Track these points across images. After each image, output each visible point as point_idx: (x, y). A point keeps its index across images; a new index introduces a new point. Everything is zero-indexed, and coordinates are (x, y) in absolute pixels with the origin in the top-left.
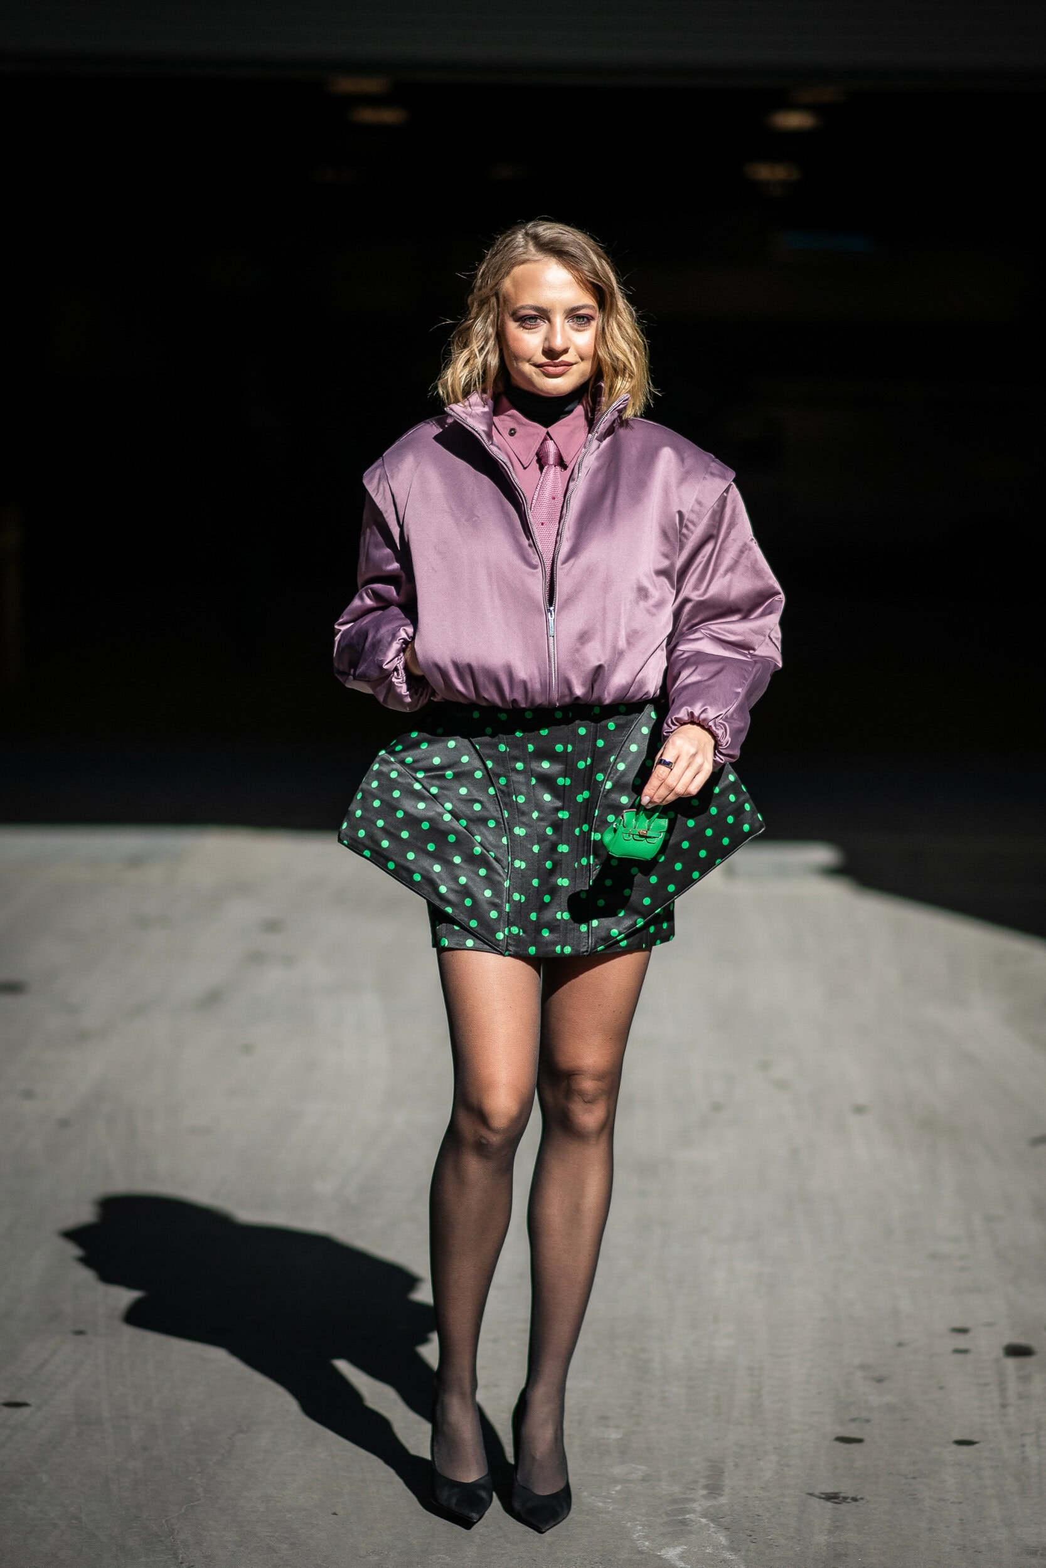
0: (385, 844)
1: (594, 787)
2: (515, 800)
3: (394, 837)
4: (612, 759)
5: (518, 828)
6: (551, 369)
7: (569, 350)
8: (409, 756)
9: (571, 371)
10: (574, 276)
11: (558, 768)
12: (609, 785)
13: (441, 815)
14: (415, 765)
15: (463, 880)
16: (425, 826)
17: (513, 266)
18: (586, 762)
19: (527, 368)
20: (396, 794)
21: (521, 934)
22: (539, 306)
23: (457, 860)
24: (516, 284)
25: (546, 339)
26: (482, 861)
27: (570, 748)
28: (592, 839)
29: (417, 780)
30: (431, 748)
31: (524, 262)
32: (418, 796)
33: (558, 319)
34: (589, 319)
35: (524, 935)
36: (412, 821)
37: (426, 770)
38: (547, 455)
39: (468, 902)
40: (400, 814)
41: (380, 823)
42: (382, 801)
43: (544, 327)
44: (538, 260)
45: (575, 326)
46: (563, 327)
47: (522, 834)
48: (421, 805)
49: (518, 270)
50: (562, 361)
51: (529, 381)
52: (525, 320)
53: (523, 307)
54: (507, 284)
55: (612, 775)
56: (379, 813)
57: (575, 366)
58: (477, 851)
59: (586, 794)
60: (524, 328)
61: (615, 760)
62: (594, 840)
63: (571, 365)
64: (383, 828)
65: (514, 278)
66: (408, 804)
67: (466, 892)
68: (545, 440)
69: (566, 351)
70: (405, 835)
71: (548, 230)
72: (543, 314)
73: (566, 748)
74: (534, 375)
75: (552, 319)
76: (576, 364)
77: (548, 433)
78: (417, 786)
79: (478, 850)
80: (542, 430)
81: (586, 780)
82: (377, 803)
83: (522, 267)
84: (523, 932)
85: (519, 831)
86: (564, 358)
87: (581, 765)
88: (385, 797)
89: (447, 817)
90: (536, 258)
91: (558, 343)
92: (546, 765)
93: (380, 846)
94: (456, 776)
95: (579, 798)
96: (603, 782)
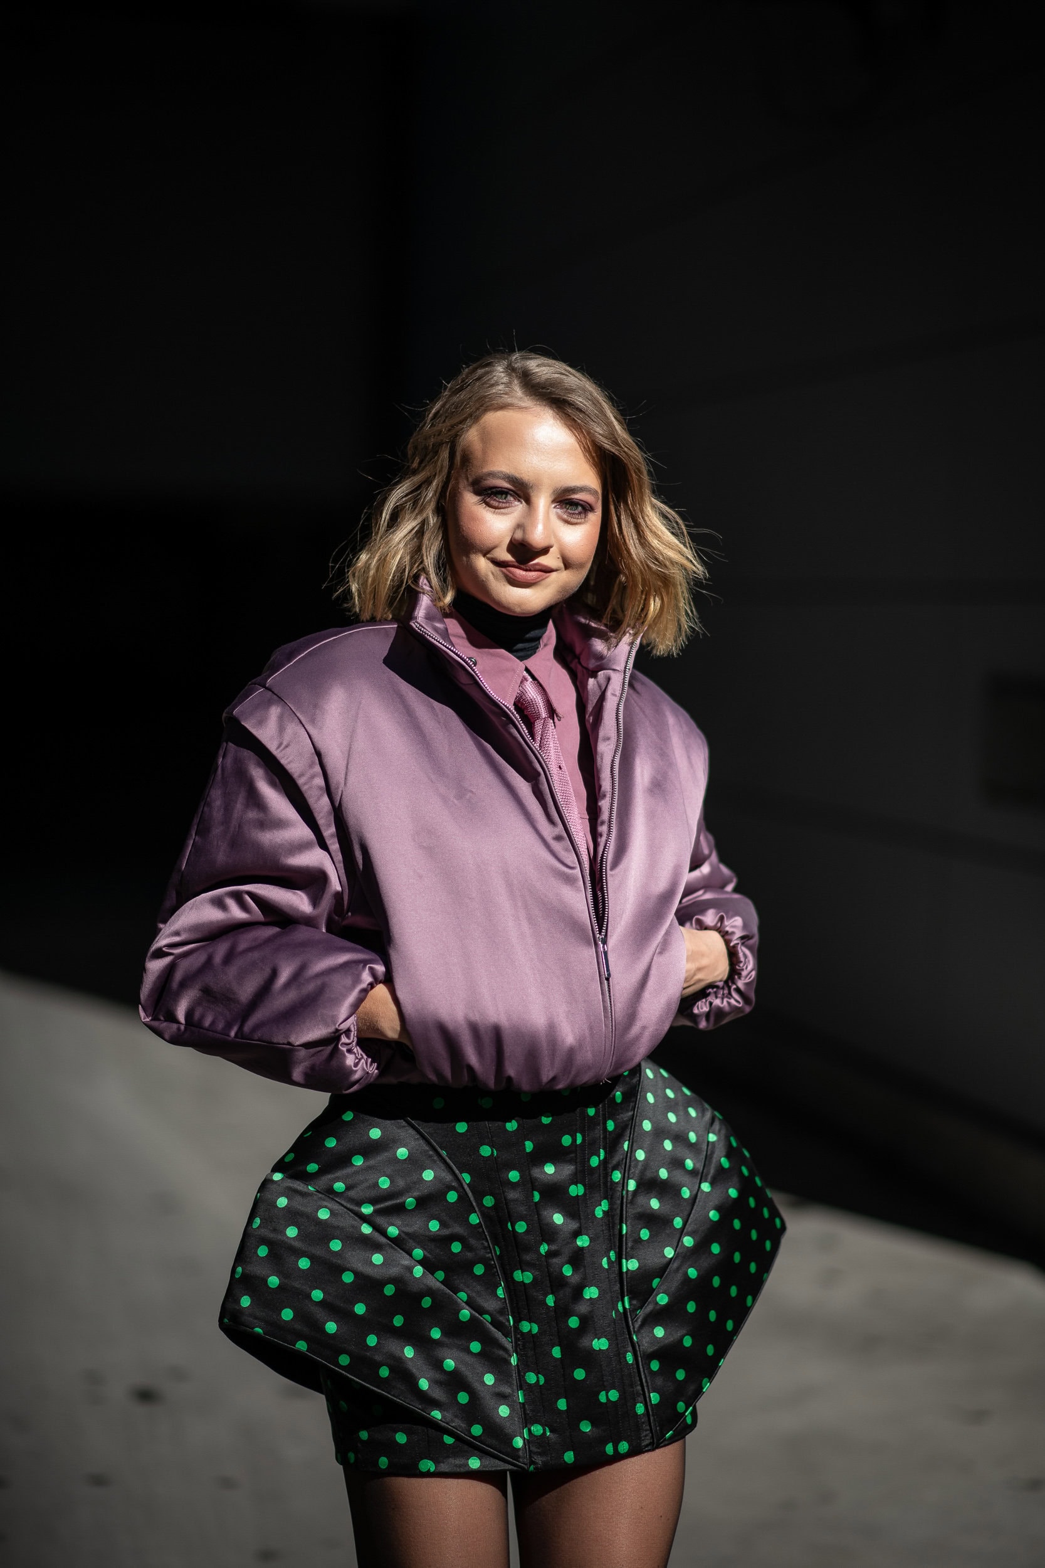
0: (331, 1327)
1: (610, 1191)
2: (510, 1229)
3: (343, 1315)
4: (626, 1146)
5: (519, 1272)
6: (519, 573)
7: (551, 549)
8: (337, 1180)
9: (548, 580)
10: (579, 442)
11: (568, 1169)
12: (632, 1185)
13: (410, 1270)
14: (352, 1193)
15: (450, 1364)
16: (389, 1290)
17: (486, 410)
18: (599, 1156)
19: (482, 564)
20: (336, 1245)
21: (548, 1434)
22: (517, 475)
23: (436, 1334)
24: (486, 437)
25: (520, 526)
26: (473, 1329)
27: (579, 1139)
28: (625, 1270)
29: (365, 1219)
30: (372, 1162)
31: (503, 407)
32: (370, 1245)
33: (543, 502)
34: (587, 508)
35: (552, 1436)
36: (368, 1286)
37: (372, 1202)
38: (531, 703)
39: (463, 1398)
40: (348, 1278)
41: (317, 1295)
42: (312, 1258)
43: (519, 507)
44: (526, 408)
45: (565, 516)
46: (547, 513)
47: (527, 1281)
48: (377, 1259)
49: (492, 418)
50: (537, 564)
51: (483, 586)
52: (492, 495)
53: (492, 475)
54: (472, 436)
55: (632, 1170)
56: (312, 1278)
57: (554, 574)
58: (464, 1316)
59: (605, 1205)
60: (488, 505)
61: (631, 1147)
62: (628, 1270)
63: (548, 570)
64: (322, 1304)
65: (484, 428)
66: (355, 1258)
67: (455, 1382)
68: (525, 679)
69: (545, 551)
70: (360, 1309)
71: (544, 368)
72: (521, 491)
73: (574, 1140)
74: (491, 577)
75: (534, 499)
76: (556, 570)
77: (527, 670)
78: (366, 1229)
79: (465, 1314)
80: (520, 665)
81: (598, 1184)
82: (304, 1263)
83: (499, 414)
84: (551, 1432)
85: (523, 1277)
86: (542, 560)
87: (594, 1162)
88: (318, 1251)
89: (418, 1271)
90: (523, 405)
91: (538, 535)
92: (550, 1169)
93: (323, 1331)
94: (422, 1202)
95: (599, 1212)
96: (624, 1183)
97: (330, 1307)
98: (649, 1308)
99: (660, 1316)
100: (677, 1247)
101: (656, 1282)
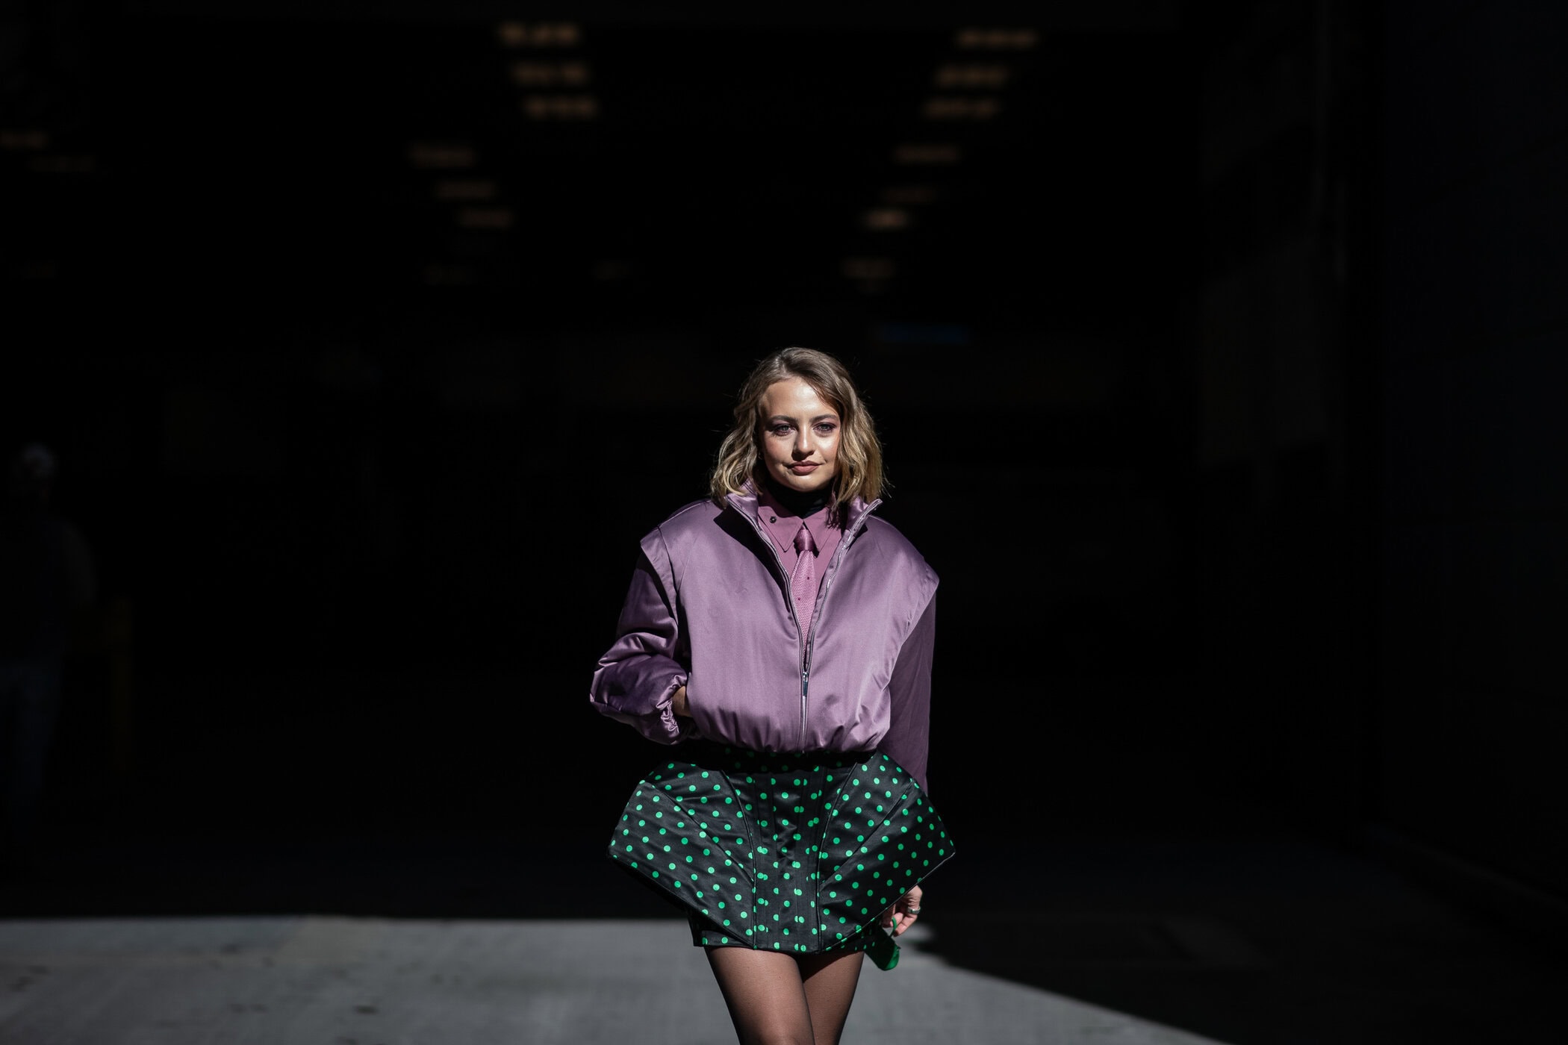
0: (650, 856)
1: (822, 814)
2: (759, 824)
3: (657, 851)
4: (838, 791)
5: (761, 847)
6: (801, 468)
7: (815, 453)
8: (668, 784)
9: (817, 469)
10: (817, 392)
11: (795, 797)
12: (835, 813)
13: (697, 833)
14: (675, 791)
15: (716, 888)
16: (684, 842)
17: (768, 384)
18: (818, 793)
19: (780, 468)
20: (659, 815)
21: (767, 931)
22: (788, 416)
23: (711, 871)
24: (771, 399)
25: (796, 444)
26: (732, 872)
27: (805, 782)
28: (820, 858)
29: (677, 804)
30: (688, 777)
31: (776, 381)
32: (678, 817)
33: (805, 428)
34: (830, 427)
35: (769, 933)
36: (673, 838)
37: (684, 795)
38: (802, 541)
39: (721, 906)
40: (663, 832)
41: (646, 839)
42: (646, 821)
43: (793, 433)
44: (787, 379)
45: (820, 433)
46: (809, 433)
47: (763, 853)
48: (680, 825)
49: (772, 388)
50: (808, 461)
51: (783, 478)
52: (778, 430)
53: (776, 418)
54: (764, 399)
55: (838, 805)
56: (645, 831)
57: (820, 466)
58: (727, 864)
59: (816, 821)
60: (778, 435)
61: (841, 792)
63: (817, 465)
64: (648, 844)
65: (769, 394)
66: (669, 824)
67: (719, 897)
68: (801, 528)
69: (811, 453)
70: (667, 849)
71: (798, 354)
72: (793, 424)
73: (802, 782)
74: (785, 472)
75: (801, 427)
76: (821, 464)
77: (803, 523)
78: (677, 809)
79: (728, 862)
80: (799, 522)
81: (817, 809)
82: (642, 823)
83: (775, 385)
85: (763, 850)
86: (809, 459)
87: (814, 796)
88: (649, 818)
89: (703, 835)
90: (786, 377)
91: (805, 446)
92: (785, 796)
93: (646, 858)
94: (710, 801)
95: (811, 824)
96: (831, 811)
97: (651, 847)
98: (830, 881)
99: (835, 886)
100: (856, 851)
101: (836, 868)
